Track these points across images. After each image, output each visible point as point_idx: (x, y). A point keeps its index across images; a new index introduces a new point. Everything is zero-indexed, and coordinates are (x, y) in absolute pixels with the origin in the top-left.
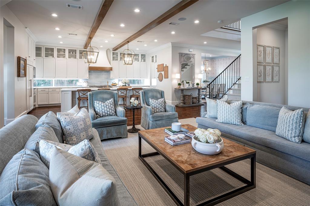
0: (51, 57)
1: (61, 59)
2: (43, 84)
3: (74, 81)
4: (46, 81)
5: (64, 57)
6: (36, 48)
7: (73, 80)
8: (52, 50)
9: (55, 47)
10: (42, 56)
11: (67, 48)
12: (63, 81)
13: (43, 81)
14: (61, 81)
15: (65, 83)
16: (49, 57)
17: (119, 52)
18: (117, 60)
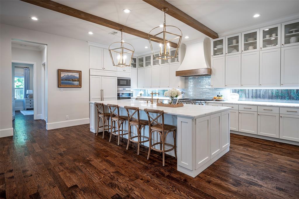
16: (148, 66)
17: (226, 37)
18: (222, 54)
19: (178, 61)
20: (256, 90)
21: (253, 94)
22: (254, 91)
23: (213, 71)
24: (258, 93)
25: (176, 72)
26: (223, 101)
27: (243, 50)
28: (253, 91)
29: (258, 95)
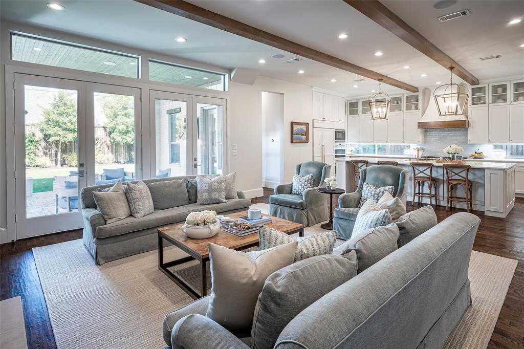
16: (366, 113)
17: (490, 85)
18: (484, 103)
19: (417, 108)
20: (517, 146)
21: (513, 150)
22: (515, 148)
23: (472, 124)
24: (520, 149)
25: (418, 123)
26: (483, 158)
27: (513, 101)
28: (513, 147)
29: (520, 152)
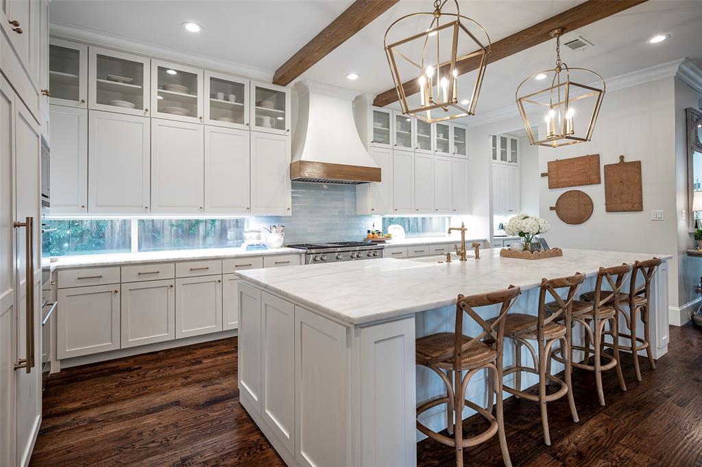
0: (125, 108)
1: (176, 121)
2: (68, 239)
3: (202, 227)
4: (87, 226)
5: (192, 112)
6: (53, 48)
7: (198, 222)
8: (133, 70)
9: (151, 58)
10: (82, 96)
11: (204, 69)
12: (159, 226)
13: (72, 224)
14: (151, 226)
15: (167, 232)
17: (394, 111)
18: (388, 143)
